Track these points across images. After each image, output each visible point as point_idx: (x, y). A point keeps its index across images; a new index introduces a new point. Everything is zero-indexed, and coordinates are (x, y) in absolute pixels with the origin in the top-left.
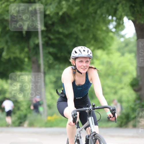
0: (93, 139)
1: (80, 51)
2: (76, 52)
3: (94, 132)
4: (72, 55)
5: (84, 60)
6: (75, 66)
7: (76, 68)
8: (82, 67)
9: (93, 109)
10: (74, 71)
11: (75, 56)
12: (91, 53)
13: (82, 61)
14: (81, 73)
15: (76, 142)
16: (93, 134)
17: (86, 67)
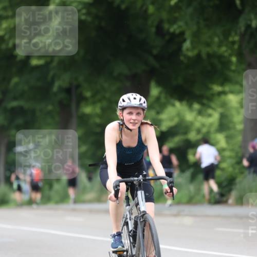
0: (141, 220)
1: (129, 99)
2: (124, 101)
3: (144, 212)
4: (119, 104)
5: (135, 112)
6: (123, 120)
7: (124, 123)
8: (132, 121)
9: (143, 180)
10: (121, 127)
11: (122, 105)
12: (144, 103)
13: (130, 113)
14: (131, 130)
15: (124, 225)
16: (142, 214)
17: (136, 122)
